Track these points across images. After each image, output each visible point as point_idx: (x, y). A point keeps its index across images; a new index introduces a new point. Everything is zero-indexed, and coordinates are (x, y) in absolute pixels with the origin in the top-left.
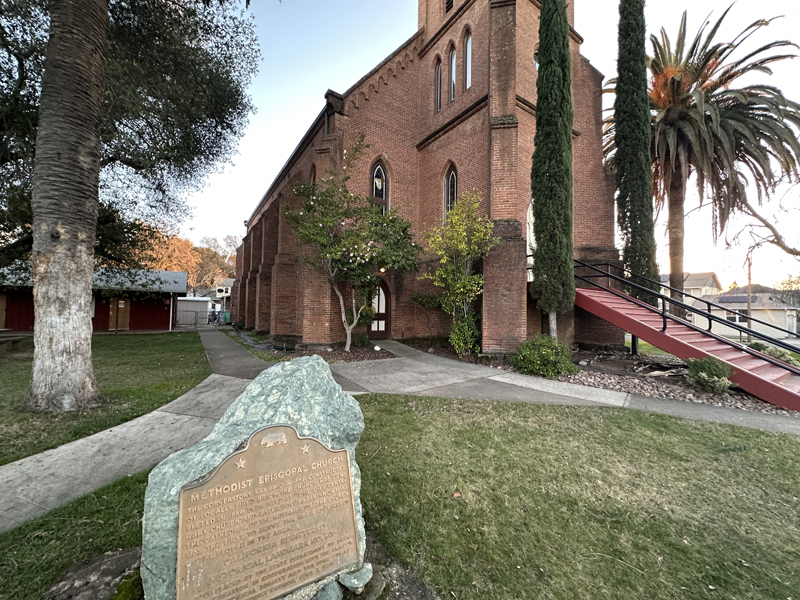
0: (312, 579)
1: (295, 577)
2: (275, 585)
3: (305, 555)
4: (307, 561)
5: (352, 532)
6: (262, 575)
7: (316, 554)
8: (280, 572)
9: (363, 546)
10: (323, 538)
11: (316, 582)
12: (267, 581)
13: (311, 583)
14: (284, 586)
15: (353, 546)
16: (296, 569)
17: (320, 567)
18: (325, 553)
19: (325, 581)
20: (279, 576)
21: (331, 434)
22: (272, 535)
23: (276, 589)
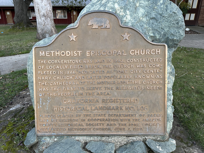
0: (124, 133)
1: (111, 127)
2: (97, 127)
3: (120, 115)
4: (122, 120)
5: (162, 113)
6: (88, 118)
7: (129, 118)
8: (101, 120)
9: (170, 126)
10: (136, 109)
11: (128, 136)
12: (91, 123)
13: (124, 135)
14: (103, 129)
15: (161, 123)
16: (112, 122)
17: (131, 128)
18: (136, 120)
19: (134, 138)
20: (99, 122)
21: (152, 35)
22: (95, 94)
23: (97, 129)
